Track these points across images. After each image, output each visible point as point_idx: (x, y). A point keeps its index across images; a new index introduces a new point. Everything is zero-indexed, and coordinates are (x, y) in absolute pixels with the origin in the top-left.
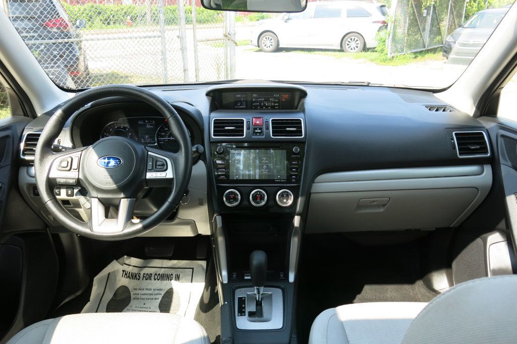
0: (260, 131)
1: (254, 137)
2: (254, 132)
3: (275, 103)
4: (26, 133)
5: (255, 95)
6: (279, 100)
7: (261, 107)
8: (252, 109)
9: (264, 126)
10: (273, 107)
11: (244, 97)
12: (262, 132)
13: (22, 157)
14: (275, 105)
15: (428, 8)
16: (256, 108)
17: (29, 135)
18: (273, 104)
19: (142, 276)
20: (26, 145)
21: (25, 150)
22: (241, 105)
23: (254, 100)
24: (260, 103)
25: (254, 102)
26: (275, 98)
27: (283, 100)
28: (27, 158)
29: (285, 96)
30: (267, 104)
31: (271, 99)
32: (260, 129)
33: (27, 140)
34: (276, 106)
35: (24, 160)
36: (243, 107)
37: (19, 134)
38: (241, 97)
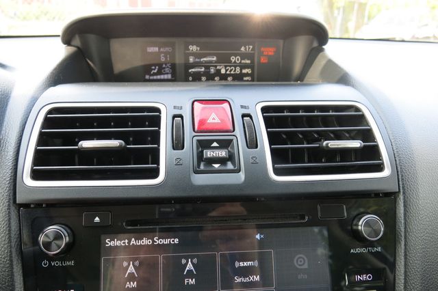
0: (222, 153)
1: (201, 180)
2: (200, 157)
3: (243, 67)
5: (193, 48)
6: (253, 62)
7: (210, 78)
8: (187, 80)
9: (239, 132)
10: (238, 78)
11: (166, 54)
12: (231, 158)
14: (245, 71)
15: (339, 9)
16: (197, 78)
18: (238, 69)
22: (159, 73)
23: (191, 60)
24: (207, 68)
25: (193, 66)
26: (244, 56)
27: (264, 60)
29: (268, 53)
30: (223, 71)
31: (233, 59)
32: (225, 144)
34: (247, 75)
36: (166, 77)
38: (160, 53)
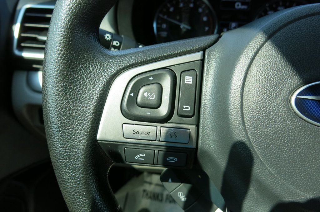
4: (23, 8)
13: (17, 52)
17: (28, 10)
19: (165, 197)
20: (23, 29)
21: (22, 39)
28: (26, 55)
33: (26, 19)
35: (22, 58)
37: (11, 9)
